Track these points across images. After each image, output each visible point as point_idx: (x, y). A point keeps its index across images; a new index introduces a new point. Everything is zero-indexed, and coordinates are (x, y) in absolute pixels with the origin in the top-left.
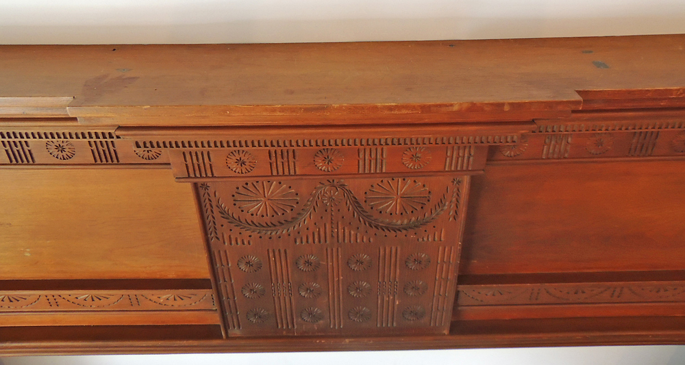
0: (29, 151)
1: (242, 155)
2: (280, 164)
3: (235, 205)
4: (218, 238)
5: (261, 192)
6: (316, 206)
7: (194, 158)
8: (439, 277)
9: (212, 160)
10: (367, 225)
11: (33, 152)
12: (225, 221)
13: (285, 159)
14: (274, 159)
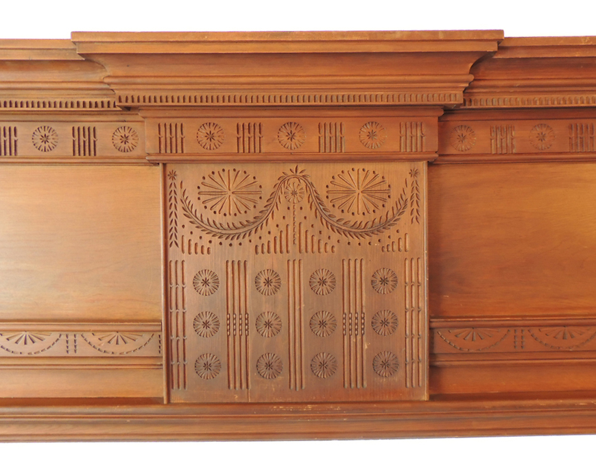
0: (15, 141)
1: (212, 128)
2: (246, 139)
3: (199, 199)
4: (177, 244)
5: (227, 183)
6: (278, 203)
7: (168, 131)
8: (409, 306)
9: (184, 134)
10: (330, 228)
11: (18, 144)
12: (186, 221)
13: (252, 134)
14: (241, 132)
